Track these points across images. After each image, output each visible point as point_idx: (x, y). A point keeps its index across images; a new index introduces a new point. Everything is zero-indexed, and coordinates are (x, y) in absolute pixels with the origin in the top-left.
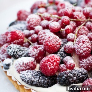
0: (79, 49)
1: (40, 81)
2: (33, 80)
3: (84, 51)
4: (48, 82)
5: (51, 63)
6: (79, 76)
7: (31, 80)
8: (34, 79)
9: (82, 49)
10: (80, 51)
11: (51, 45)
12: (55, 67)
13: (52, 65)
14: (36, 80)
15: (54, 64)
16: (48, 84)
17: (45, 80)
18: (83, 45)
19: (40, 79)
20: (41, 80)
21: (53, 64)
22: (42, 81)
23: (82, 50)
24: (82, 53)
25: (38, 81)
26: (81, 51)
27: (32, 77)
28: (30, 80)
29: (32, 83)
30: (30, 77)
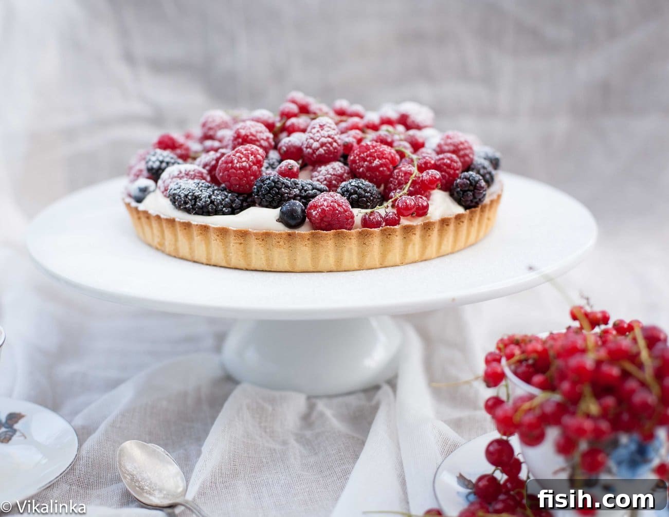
0: (312, 141)
1: (213, 197)
2: (197, 194)
3: (323, 145)
4: (233, 201)
5: (242, 156)
6: (306, 191)
7: (193, 195)
8: (200, 193)
9: (318, 139)
10: (312, 144)
11: (247, 136)
12: (250, 167)
13: (244, 159)
14: (203, 196)
15: (251, 160)
16: (231, 207)
17: (226, 197)
18: (320, 131)
19: (213, 193)
20: (218, 195)
21: (248, 159)
22: (219, 197)
23: (318, 141)
24: (318, 149)
25: (210, 197)
26: (316, 145)
27: (197, 189)
28: (190, 194)
29: (196, 202)
30: (192, 188)
